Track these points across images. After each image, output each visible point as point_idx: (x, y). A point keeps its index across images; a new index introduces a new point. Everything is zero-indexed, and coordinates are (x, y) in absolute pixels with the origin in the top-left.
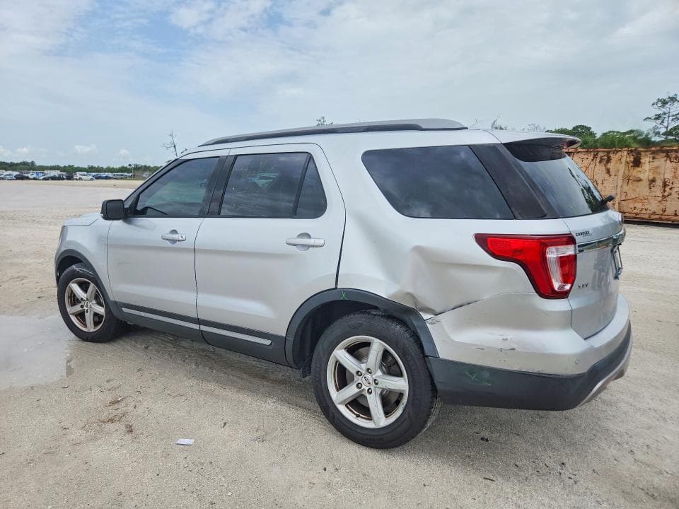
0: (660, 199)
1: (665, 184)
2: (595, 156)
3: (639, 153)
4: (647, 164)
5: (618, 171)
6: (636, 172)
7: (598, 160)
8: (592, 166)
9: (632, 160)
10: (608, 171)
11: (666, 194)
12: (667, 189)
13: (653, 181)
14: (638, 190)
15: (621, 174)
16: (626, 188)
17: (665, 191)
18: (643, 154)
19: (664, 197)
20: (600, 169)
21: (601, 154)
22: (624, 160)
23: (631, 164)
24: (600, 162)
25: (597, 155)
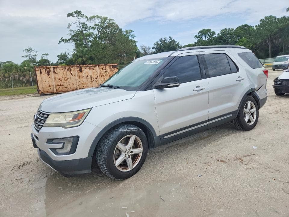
0: (91, 82)
1: (91, 78)
2: (65, 69)
3: (81, 67)
4: (84, 71)
5: (75, 74)
6: (81, 74)
7: (67, 70)
8: (65, 72)
9: (79, 70)
10: (72, 74)
11: (92, 81)
12: (92, 79)
13: (87, 77)
14: (83, 80)
15: (76, 75)
16: (79, 80)
17: (92, 80)
18: (82, 67)
19: (92, 82)
20: (69, 73)
21: (67, 68)
22: (76, 70)
23: (79, 71)
24: (68, 71)
25: (66, 68)
